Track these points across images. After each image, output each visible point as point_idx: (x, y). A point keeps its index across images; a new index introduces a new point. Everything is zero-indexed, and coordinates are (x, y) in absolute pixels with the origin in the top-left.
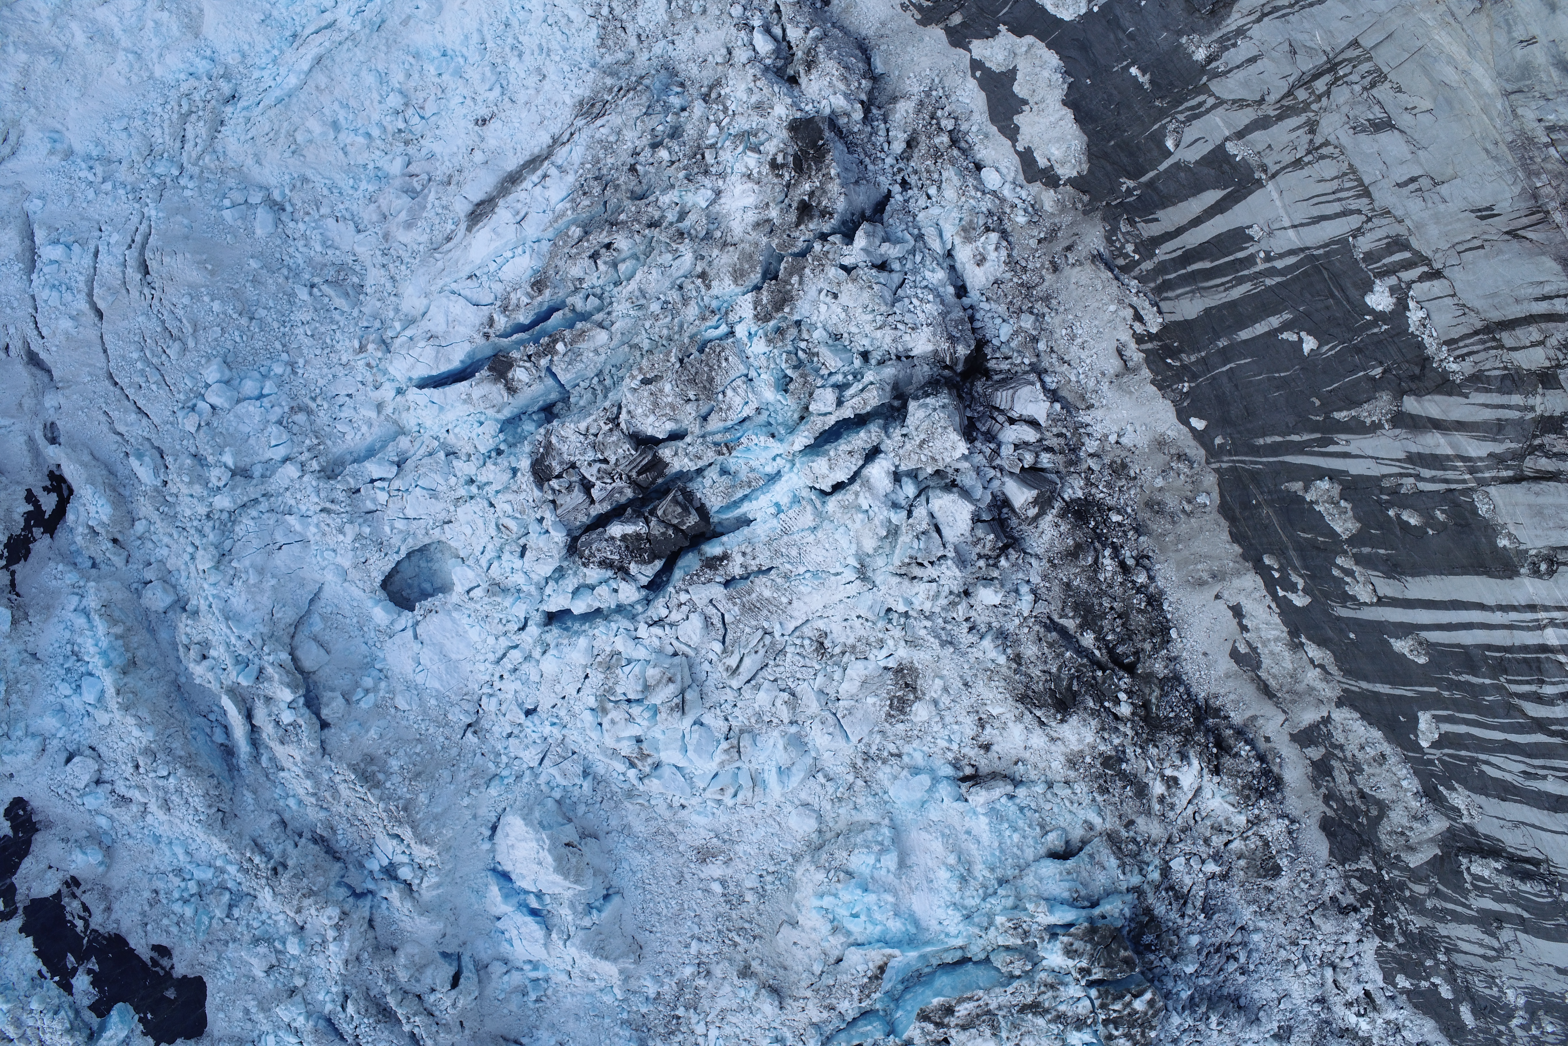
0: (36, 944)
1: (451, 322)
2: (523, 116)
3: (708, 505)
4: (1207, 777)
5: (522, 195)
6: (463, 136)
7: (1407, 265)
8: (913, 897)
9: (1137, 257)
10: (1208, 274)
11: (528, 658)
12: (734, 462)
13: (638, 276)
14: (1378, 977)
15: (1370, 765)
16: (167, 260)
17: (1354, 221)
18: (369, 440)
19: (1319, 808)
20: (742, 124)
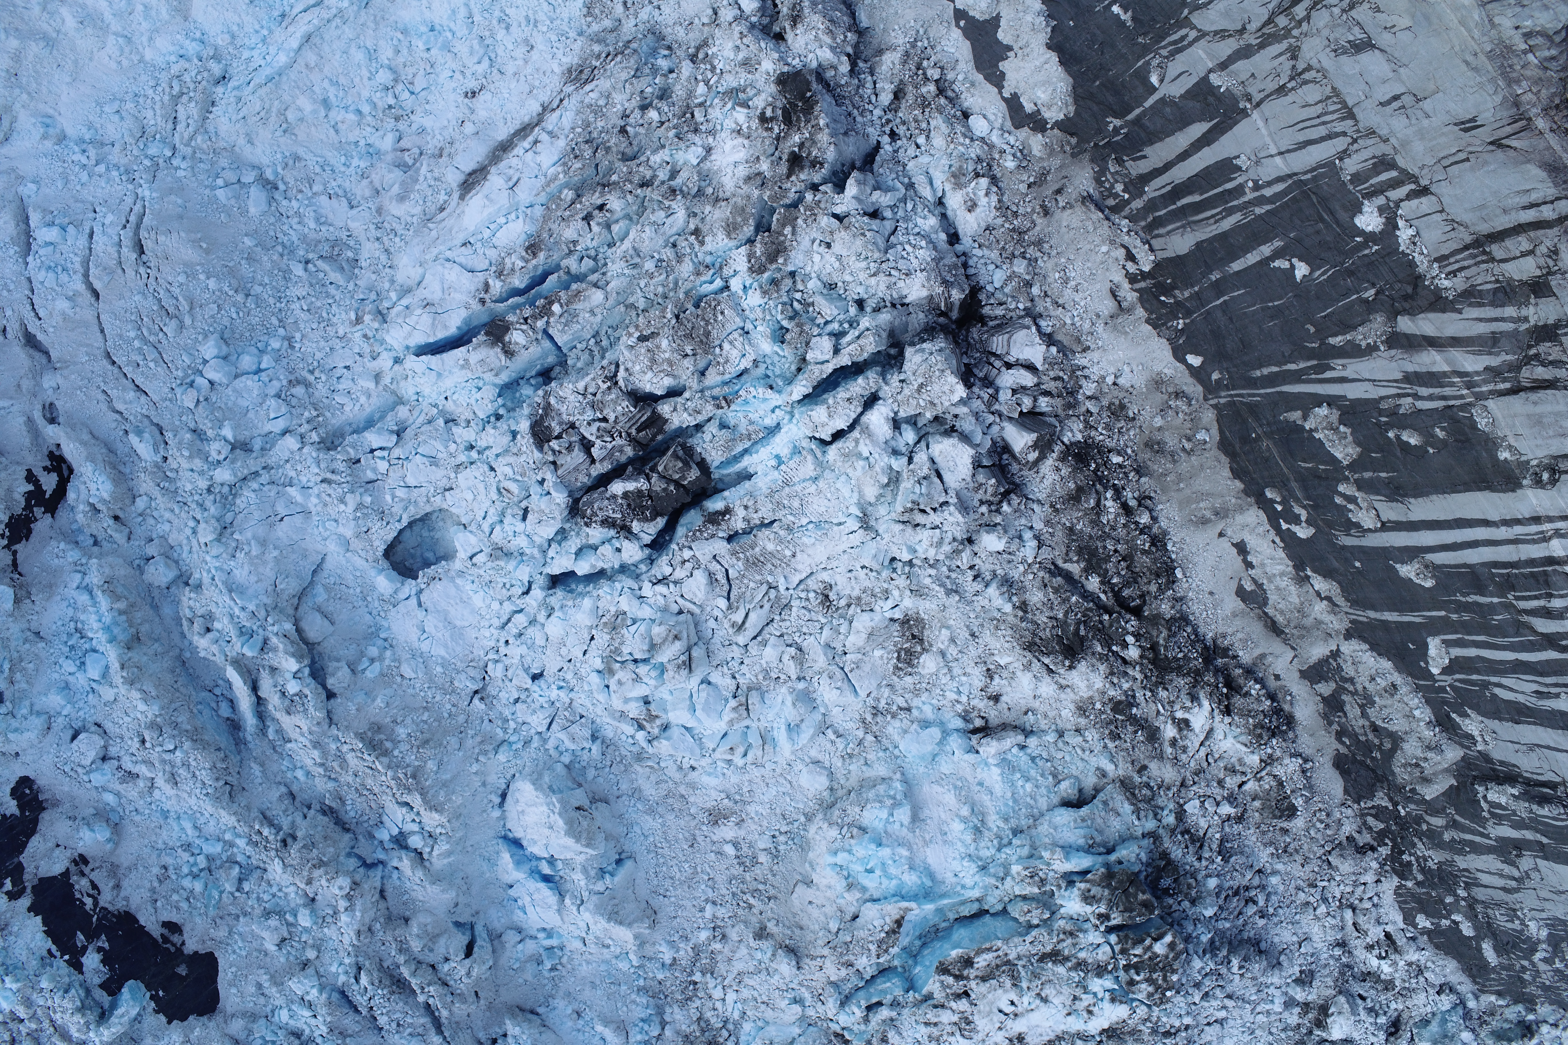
0: (45, 923)
1: (447, 290)
2: (512, 86)
3: (709, 459)
4: (1217, 718)
5: (514, 161)
6: (453, 109)
7: (1395, 184)
8: (928, 850)
9: (1127, 196)
10: (1198, 207)
11: (533, 622)
12: (732, 415)
13: (631, 236)
14: (1398, 918)
15: (1381, 696)
16: (162, 239)
17: (1340, 144)
18: (368, 410)
19: (1332, 746)
20: (730, 81)
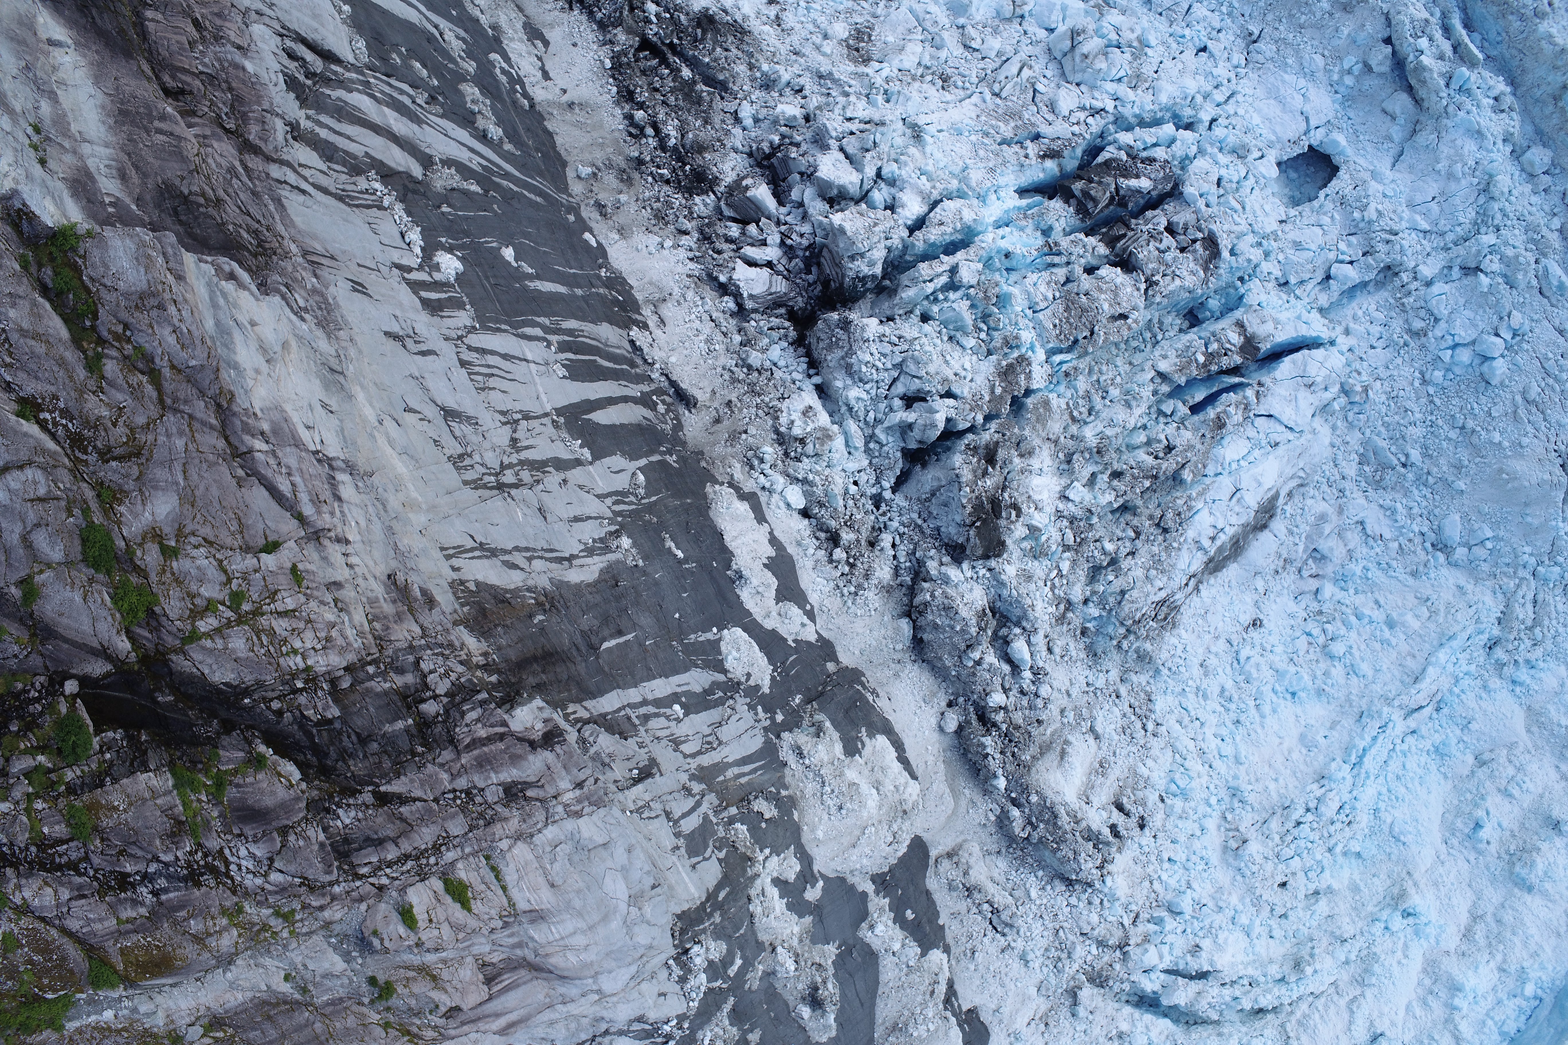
1: (1293, 400)
2: (1221, 624)
3: (1061, 203)
5: (1234, 520)
6: (1271, 613)
7: (423, 285)
9: (654, 397)
11: (1207, 95)
17: (474, 340)
18: (1354, 304)
20: (1039, 568)
